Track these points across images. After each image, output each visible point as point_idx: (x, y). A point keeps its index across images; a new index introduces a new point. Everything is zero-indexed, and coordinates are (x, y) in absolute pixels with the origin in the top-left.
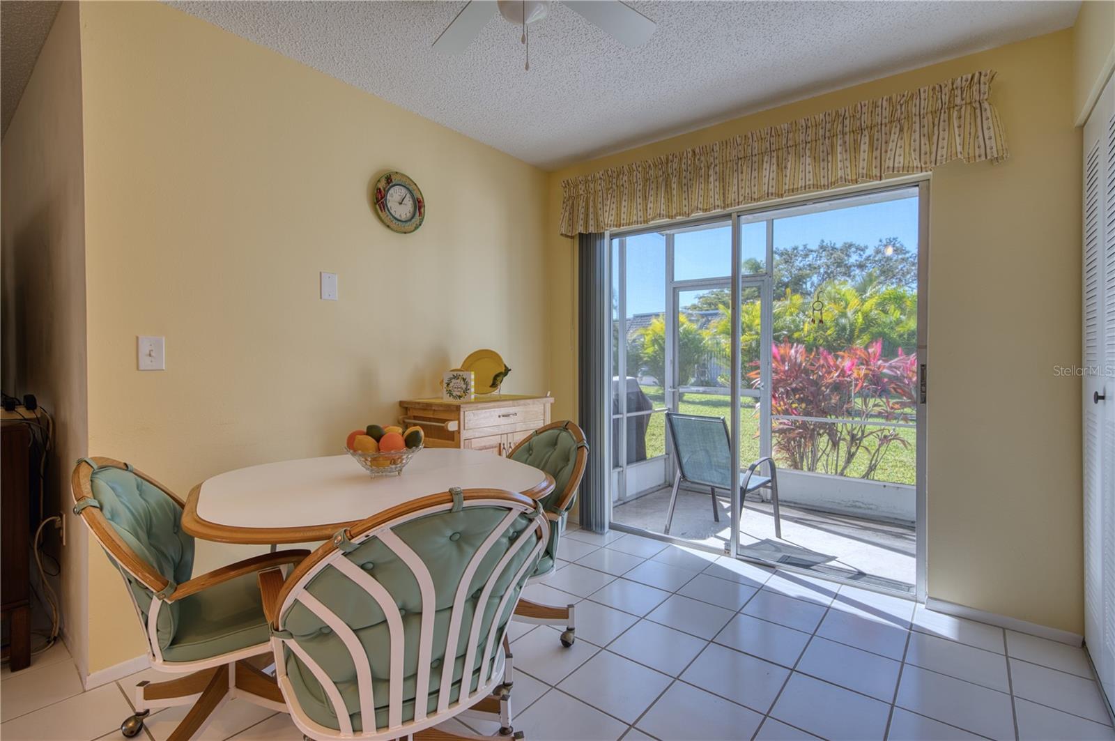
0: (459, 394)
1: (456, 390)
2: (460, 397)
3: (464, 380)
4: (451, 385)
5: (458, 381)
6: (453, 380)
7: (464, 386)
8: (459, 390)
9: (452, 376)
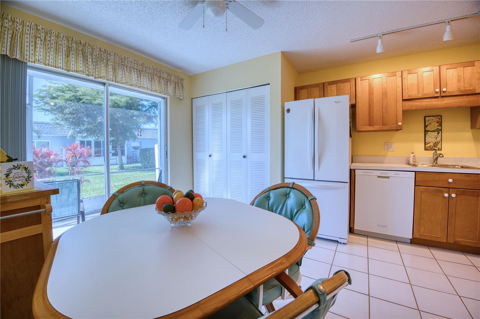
0: (20, 183)
1: (17, 179)
2: (22, 185)
3: (26, 169)
4: (11, 175)
5: (20, 170)
6: (14, 171)
7: (26, 175)
8: (22, 178)
9: (12, 167)
